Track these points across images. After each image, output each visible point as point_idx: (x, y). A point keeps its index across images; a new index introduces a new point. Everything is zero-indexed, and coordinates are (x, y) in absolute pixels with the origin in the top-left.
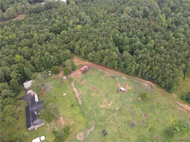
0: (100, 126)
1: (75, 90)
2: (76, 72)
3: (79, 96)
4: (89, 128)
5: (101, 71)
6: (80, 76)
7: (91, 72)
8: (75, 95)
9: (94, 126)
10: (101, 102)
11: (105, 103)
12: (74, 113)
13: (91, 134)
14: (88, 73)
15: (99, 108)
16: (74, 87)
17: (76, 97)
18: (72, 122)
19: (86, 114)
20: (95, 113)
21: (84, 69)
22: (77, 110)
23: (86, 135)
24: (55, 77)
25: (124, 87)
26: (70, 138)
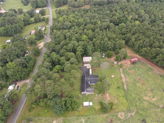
0: (141, 114)
1: (123, 76)
2: (126, 61)
3: (125, 82)
4: (131, 112)
5: (150, 66)
6: (129, 65)
7: (140, 65)
8: (121, 79)
9: (135, 112)
10: (145, 94)
11: (149, 97)
12: (119, 95)
13: (131, 118)
14: (137, 65)
15: (142, 99)
16: (122, 73)
17: (123, 82)
18: (116, 101)
19: (129, 99)
20: (138, 101)
21: (134, 61)
22: (121, 93)
23: (127, 117)
24: (107, 59)
26: (112, 112)
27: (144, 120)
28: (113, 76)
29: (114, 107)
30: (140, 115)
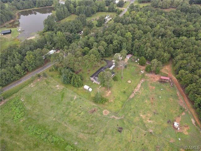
1: (139, 86)
3: (136, 92)
5: (178, 94)
7: (168, 86)
8: (135, 88)
9: (120, 118)
10: (145, 112)
11: (147, 116)
12: (120, 98)
13: (112, 119)
15: (138, 113)
17: (133, 91)
18: (112, 101)
19: (126, 106)
20: (131, 113)
22: (123, 98)
23: (109, 116)
24: (138, 65)
25: (181, 126)
26: (101, 106)
27: (121, 128)
28: (129, 82)
29: (107, 103)
30: (122, 123)
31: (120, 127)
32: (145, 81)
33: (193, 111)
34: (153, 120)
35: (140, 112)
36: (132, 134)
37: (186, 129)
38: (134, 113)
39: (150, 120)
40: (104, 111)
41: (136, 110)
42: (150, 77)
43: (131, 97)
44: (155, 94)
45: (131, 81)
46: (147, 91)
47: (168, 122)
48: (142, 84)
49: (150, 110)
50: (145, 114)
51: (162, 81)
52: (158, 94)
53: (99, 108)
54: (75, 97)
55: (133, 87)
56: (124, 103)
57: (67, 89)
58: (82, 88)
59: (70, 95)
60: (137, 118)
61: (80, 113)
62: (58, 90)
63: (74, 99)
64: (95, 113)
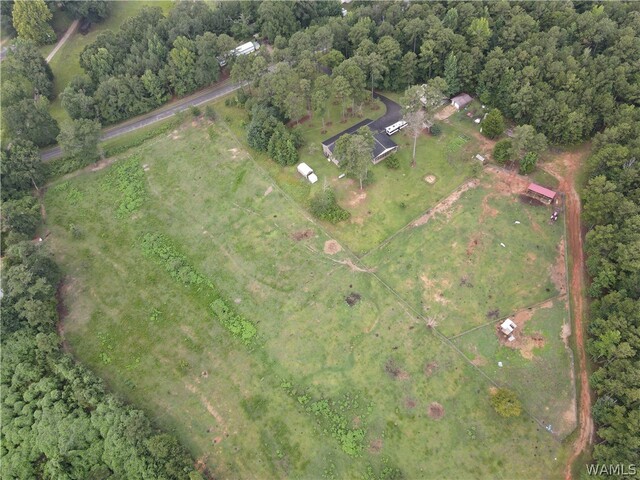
1: (453, 198)
2: (518, 177)
3: (437, 214)
4: (356, 262)
5: (562, 247)
6: (508, 194)
8: (438, 201)
9: (364, 270)
10: (438, 273)
11: (438, 285)
12: (384, 218)
13: (343, 269)
14: (529, 212)
15: (417, 271)
16: (460, 192)
17: (431, 208)
18: (360, 221)
19: (391, 245)
23: (338, 259)
24: (476, 135)
25: (521, 334)
26: (325, 227)
27: (357, 297)
28: (430, 179)
29: (342, 224)
30: (364, 284)
31: (356, 292)
32: (478, 188)
33: (581, 305)
34: (449, 298)
35: (423, 270)
36: (379, 317)
37: (532, 345)
38: (409, 267)
39: (442, 295)
40: (328, 243)
41: (415, 261)
42: (497, 179)
43: (417, 223)
44: (491, 231)
45: (437, 179)
46: (470, 216)
47: (490, 315)
48: (464, 193)
49: (454, 270)
50: (435, 276)
51: (529, 199)
52: (499, 233)
53: (319, 230)
54: (270, 189)
55: (434, 198)
56: (389, 234)
57: (256, 164)
58: (292, 169)
59: (258, 181)
60: (410, 282)
61: (269, 233)
62: (233, 161)
63: (266, 193)
64: (304, 243)
